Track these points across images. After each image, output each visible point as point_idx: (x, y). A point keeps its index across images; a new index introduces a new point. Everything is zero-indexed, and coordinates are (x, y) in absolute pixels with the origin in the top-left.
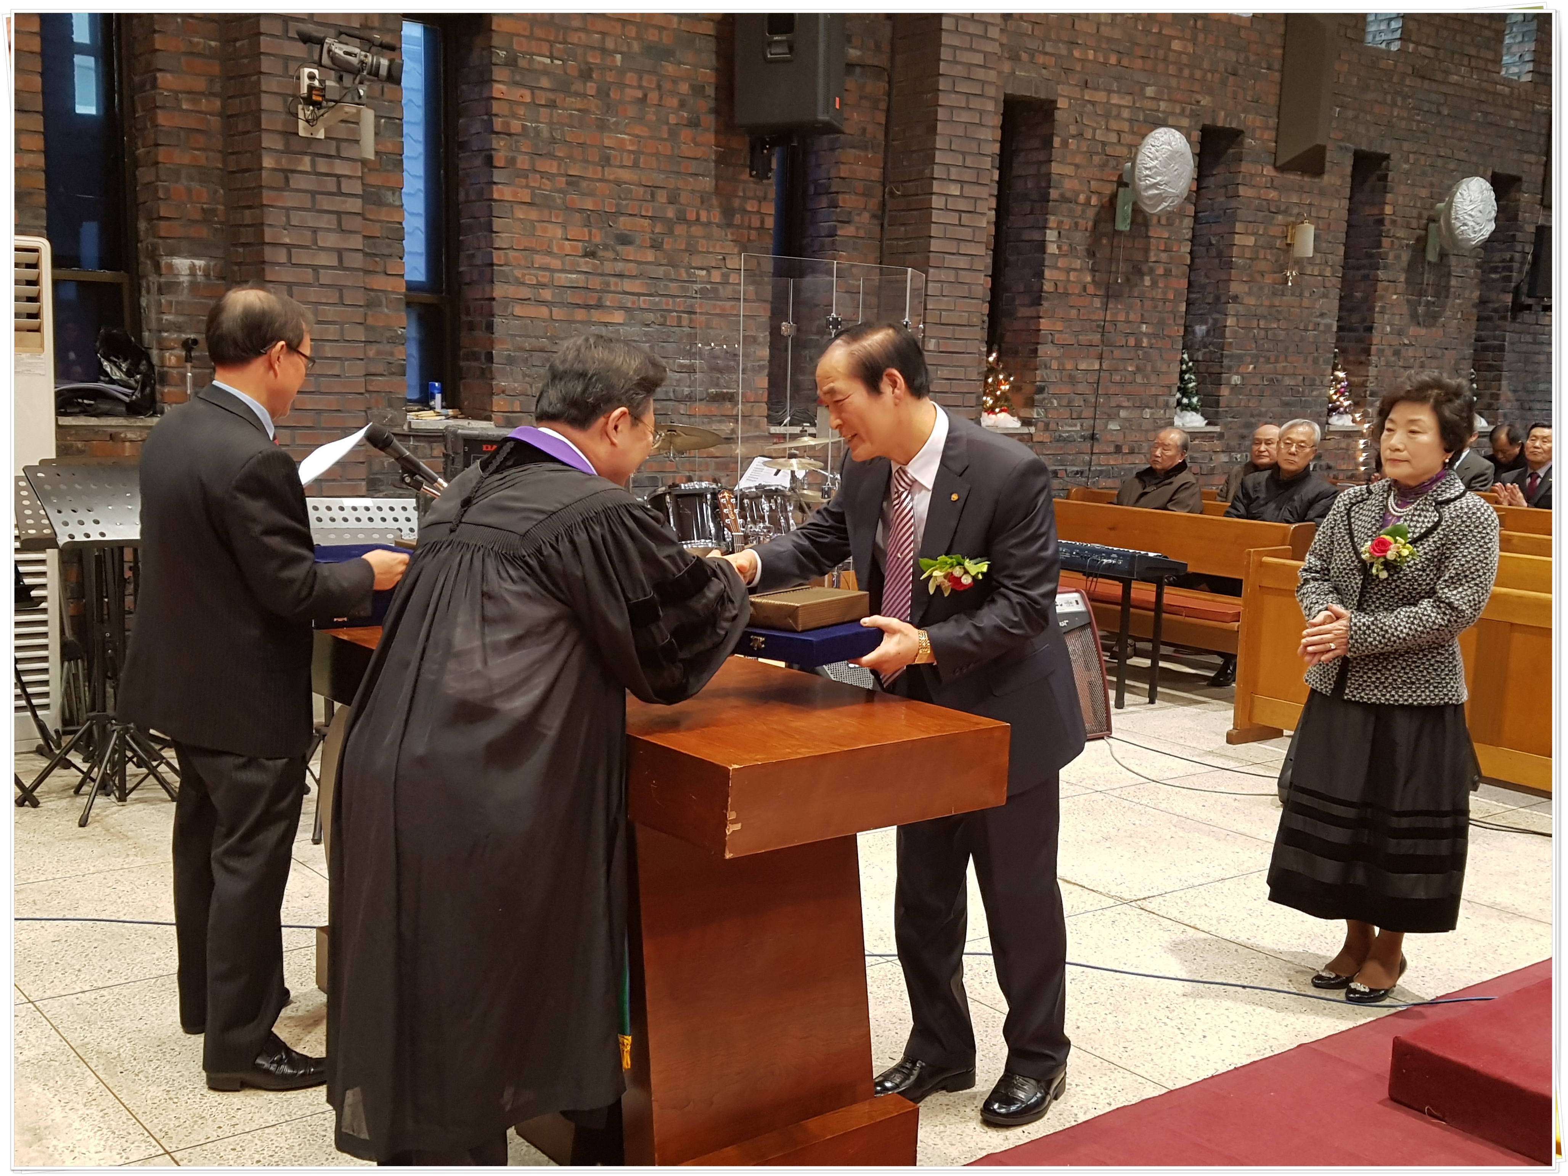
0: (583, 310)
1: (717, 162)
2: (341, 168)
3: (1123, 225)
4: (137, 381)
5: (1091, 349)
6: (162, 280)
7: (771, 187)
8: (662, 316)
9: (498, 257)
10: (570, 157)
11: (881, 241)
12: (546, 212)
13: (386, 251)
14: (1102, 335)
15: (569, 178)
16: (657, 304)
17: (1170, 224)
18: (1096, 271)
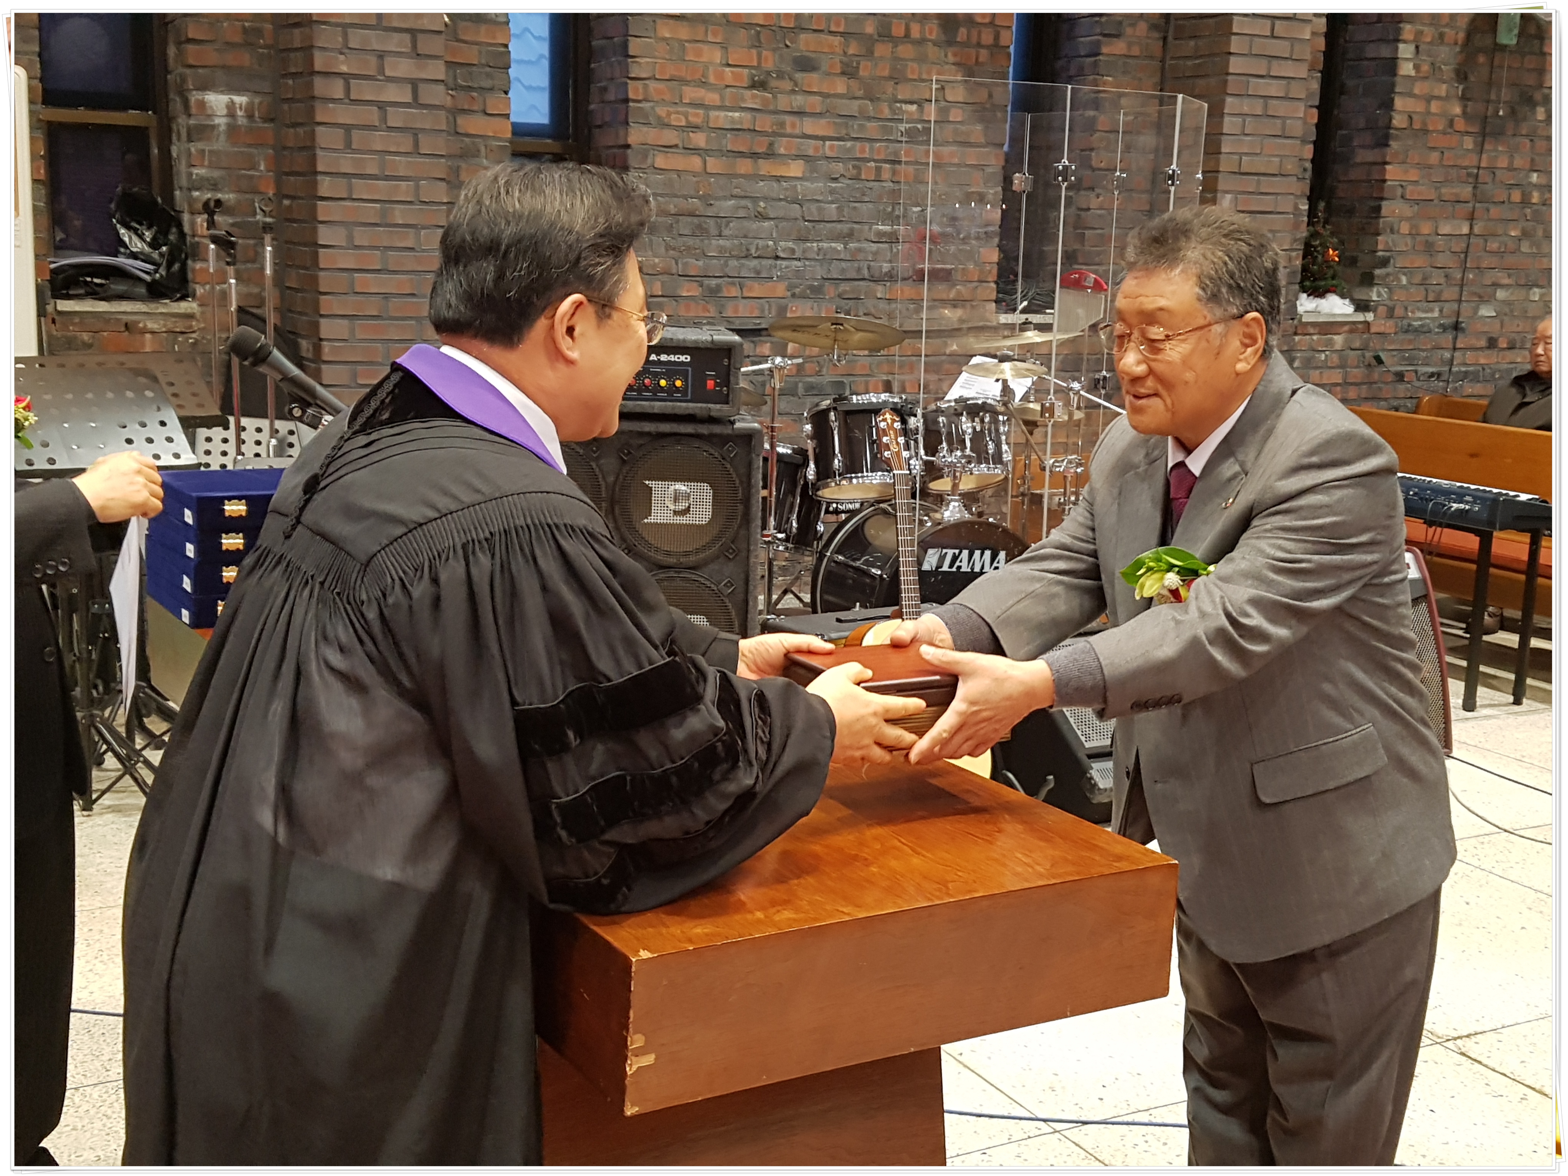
0: (749, 161)
3: (1507, 41)
4: (162, 255)
5: (1458, 206)
6: (192, 122)
8: (854, 167)
9: (634, 90)
11: (1162, 60)
12: (700, 27)
13: (486, 84)
14: (1475, 188)
16: (848, 150)
18: (1468, 99)
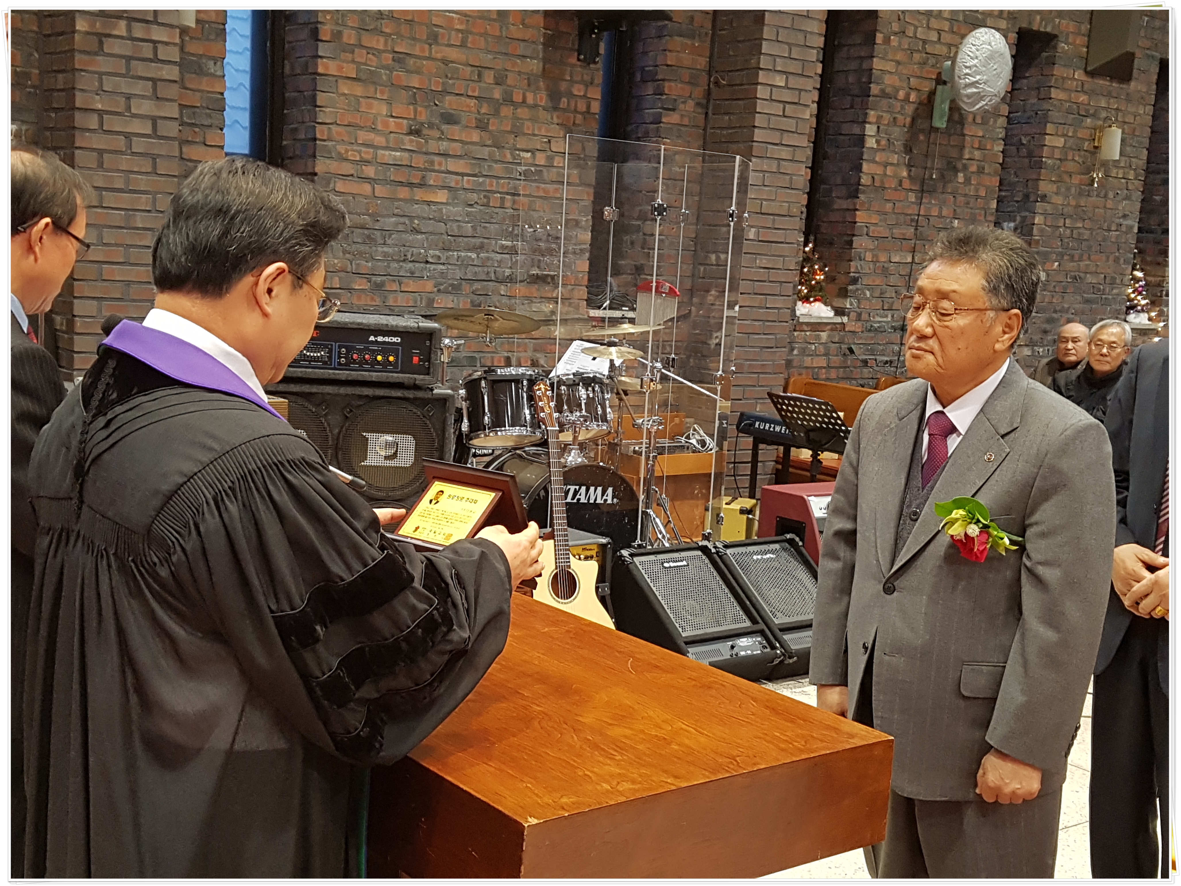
0: (406, 189)
1: (544, 44)
2: (157, 34)
3: (940, 122)
5: (904, 242)
7: (598, 72)
8: (485, 197)
9: (321, 132)
10: (398, 34)
12: (372, 89)
13: (205, 122)
14: (916, 229)
15: (396, 55)
16: (481, 184)
17: (985, 122)
18: (912, 166)
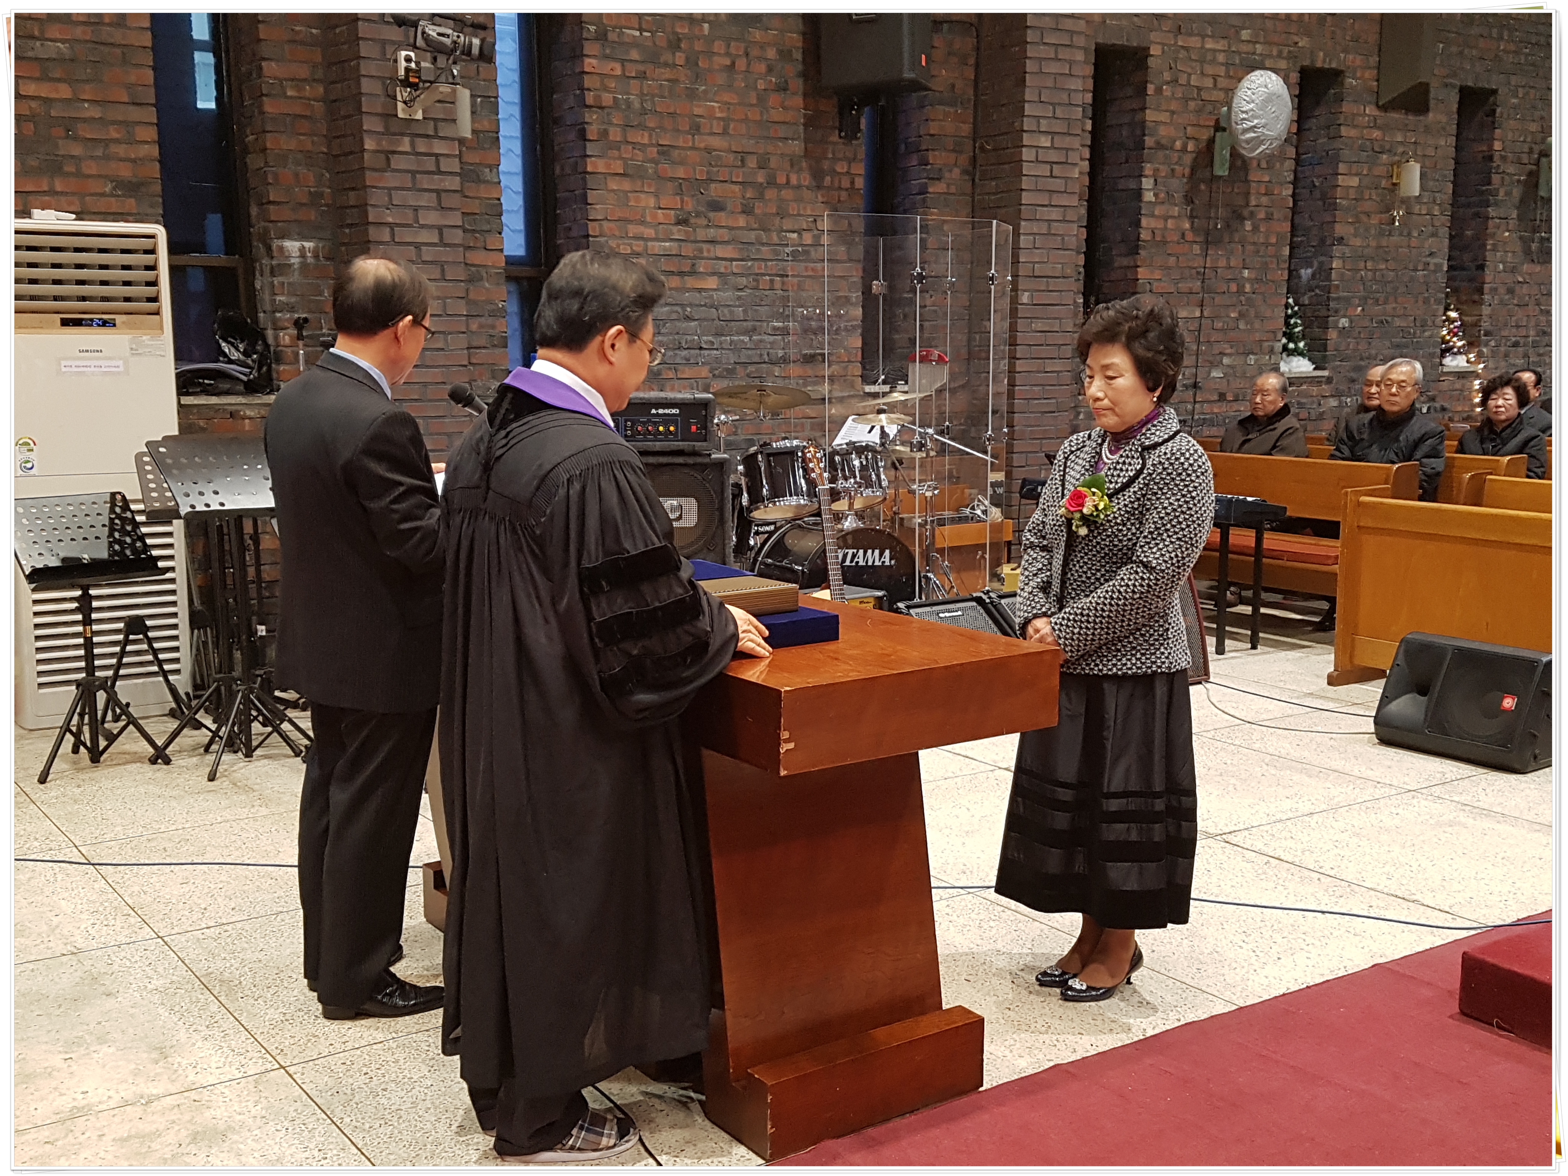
1: (805, 125)
2: (439, 147)
3: (1221, 170)
4: (253, 361)
5: (1191, 297)
6: (274, 262)
7: (861, 147)
9: (593, 229)
10: (661, 127)
11: (973, 197)
13: (486, 227)
14: (1203, 282)
15: (661, 148)
16: (749, 268)
17: (1270, 167)
18: (1196, 217)
